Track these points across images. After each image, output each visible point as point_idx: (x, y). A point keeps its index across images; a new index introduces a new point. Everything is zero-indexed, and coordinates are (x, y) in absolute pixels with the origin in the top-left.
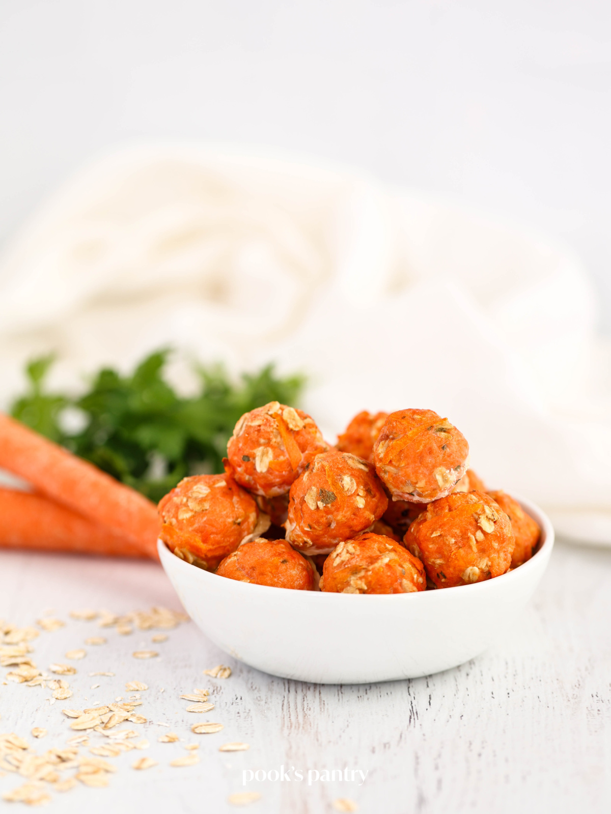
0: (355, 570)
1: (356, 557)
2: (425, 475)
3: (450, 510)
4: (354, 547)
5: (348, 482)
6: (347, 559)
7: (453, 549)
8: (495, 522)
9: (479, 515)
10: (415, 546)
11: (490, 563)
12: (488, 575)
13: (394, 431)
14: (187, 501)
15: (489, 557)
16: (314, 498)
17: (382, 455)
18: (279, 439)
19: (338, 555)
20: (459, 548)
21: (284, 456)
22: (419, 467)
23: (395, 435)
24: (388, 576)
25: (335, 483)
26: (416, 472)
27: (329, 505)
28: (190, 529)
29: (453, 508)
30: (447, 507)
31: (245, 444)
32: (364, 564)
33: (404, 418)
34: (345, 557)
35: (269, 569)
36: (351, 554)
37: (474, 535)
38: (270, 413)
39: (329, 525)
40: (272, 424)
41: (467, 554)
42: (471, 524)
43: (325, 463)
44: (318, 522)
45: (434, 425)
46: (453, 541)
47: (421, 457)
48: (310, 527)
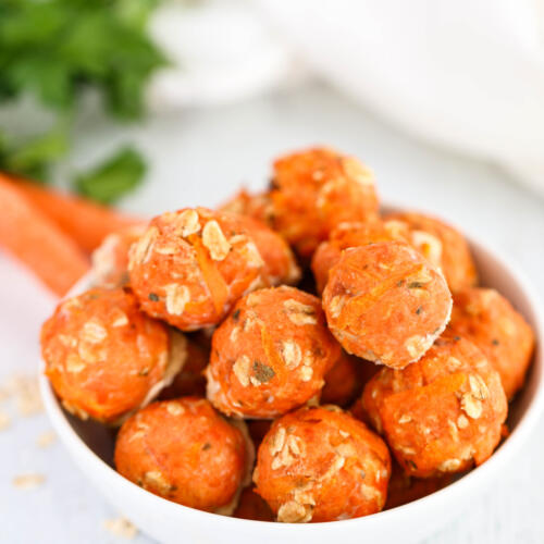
0: (301, 482)
1: (302, 462)
2: (392, 346)
3: (425, 383)
4: (299, 444)
5: (291, 352)
6: (289, 464)
7: (428, 441)
8: (483, 401)
9: (463, 394)
10: (377, 420)
11: (474, 451)
12: (471, 465)
13: (353, 285)
14: (78, 344)
15: (473, 443)
16: (246, 371)
17: (336, 315)
18: (198, 273)
19: (277, 454)
20: (436, 439)
21: (205, 295)
22: (386, 339)
23: (354, 291)
24: (343, 487)
25: (273, 353)
26: (381, 344)
27: (266, 383)
28: (83, 385)
29: (428, 380)
30: (420, 379)
31: (152, 276)
32: (311, 472)
33: (365, 267)
34: (287, 460)
35: (187, 459)
36: (294, 456)
37: (456, 422)
38: (186, 233)
39: (266, 399)
40: (189, 254)
41: (446, 444)
42: (451, 406)
43: (261, 323)
44: (251, 400)
45: (407, 278)
46: (428, 431)
47: (388, 325)
48: (241, 403)
